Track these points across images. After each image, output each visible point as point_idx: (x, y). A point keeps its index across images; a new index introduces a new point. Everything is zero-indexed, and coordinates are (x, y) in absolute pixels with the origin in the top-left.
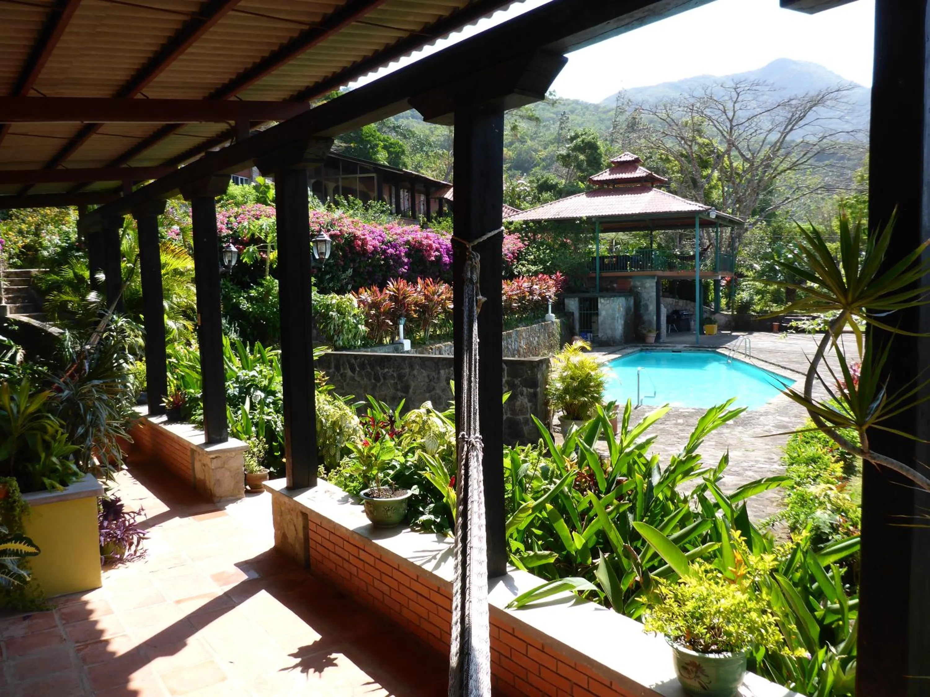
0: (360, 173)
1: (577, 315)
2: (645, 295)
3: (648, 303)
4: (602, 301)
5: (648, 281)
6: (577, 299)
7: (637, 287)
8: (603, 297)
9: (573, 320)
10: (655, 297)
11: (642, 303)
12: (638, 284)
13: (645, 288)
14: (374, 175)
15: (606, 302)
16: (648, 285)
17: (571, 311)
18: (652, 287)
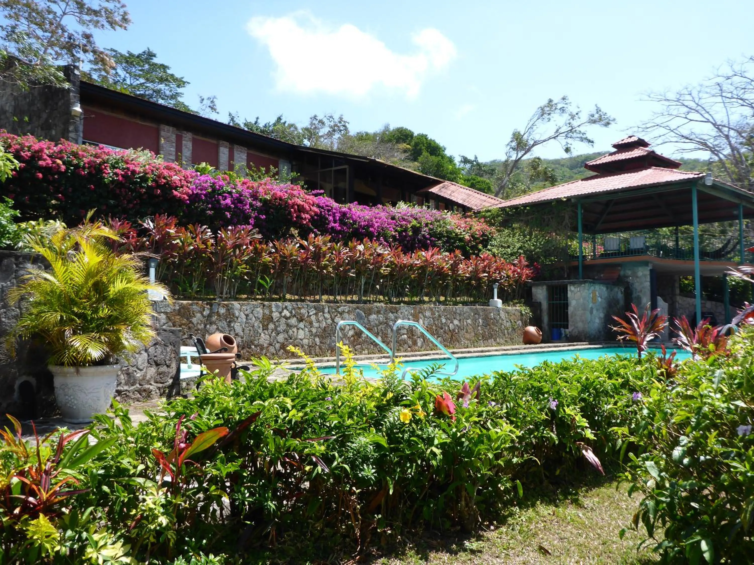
0: (336, 166)
1: (545, 305)
2: (637, 286)
3: (641, 295)
4: (572, 288)
5: (640, 269)
6: (545, 287)
7: (628, 277)
8: (573, 284)
9: (541, 310)
10: (649, 288)
11: (634, 295)
12: (629, 272)
13: (637, 277)
14: (346, 167)
15: (576, 290)
16: (640, 274)
17: (538, 301)
18: (645, 276)
